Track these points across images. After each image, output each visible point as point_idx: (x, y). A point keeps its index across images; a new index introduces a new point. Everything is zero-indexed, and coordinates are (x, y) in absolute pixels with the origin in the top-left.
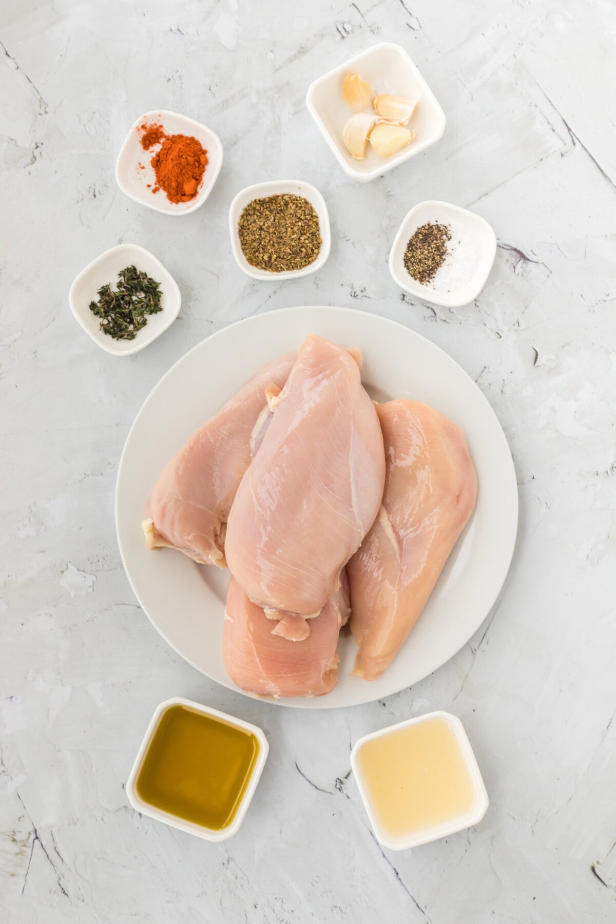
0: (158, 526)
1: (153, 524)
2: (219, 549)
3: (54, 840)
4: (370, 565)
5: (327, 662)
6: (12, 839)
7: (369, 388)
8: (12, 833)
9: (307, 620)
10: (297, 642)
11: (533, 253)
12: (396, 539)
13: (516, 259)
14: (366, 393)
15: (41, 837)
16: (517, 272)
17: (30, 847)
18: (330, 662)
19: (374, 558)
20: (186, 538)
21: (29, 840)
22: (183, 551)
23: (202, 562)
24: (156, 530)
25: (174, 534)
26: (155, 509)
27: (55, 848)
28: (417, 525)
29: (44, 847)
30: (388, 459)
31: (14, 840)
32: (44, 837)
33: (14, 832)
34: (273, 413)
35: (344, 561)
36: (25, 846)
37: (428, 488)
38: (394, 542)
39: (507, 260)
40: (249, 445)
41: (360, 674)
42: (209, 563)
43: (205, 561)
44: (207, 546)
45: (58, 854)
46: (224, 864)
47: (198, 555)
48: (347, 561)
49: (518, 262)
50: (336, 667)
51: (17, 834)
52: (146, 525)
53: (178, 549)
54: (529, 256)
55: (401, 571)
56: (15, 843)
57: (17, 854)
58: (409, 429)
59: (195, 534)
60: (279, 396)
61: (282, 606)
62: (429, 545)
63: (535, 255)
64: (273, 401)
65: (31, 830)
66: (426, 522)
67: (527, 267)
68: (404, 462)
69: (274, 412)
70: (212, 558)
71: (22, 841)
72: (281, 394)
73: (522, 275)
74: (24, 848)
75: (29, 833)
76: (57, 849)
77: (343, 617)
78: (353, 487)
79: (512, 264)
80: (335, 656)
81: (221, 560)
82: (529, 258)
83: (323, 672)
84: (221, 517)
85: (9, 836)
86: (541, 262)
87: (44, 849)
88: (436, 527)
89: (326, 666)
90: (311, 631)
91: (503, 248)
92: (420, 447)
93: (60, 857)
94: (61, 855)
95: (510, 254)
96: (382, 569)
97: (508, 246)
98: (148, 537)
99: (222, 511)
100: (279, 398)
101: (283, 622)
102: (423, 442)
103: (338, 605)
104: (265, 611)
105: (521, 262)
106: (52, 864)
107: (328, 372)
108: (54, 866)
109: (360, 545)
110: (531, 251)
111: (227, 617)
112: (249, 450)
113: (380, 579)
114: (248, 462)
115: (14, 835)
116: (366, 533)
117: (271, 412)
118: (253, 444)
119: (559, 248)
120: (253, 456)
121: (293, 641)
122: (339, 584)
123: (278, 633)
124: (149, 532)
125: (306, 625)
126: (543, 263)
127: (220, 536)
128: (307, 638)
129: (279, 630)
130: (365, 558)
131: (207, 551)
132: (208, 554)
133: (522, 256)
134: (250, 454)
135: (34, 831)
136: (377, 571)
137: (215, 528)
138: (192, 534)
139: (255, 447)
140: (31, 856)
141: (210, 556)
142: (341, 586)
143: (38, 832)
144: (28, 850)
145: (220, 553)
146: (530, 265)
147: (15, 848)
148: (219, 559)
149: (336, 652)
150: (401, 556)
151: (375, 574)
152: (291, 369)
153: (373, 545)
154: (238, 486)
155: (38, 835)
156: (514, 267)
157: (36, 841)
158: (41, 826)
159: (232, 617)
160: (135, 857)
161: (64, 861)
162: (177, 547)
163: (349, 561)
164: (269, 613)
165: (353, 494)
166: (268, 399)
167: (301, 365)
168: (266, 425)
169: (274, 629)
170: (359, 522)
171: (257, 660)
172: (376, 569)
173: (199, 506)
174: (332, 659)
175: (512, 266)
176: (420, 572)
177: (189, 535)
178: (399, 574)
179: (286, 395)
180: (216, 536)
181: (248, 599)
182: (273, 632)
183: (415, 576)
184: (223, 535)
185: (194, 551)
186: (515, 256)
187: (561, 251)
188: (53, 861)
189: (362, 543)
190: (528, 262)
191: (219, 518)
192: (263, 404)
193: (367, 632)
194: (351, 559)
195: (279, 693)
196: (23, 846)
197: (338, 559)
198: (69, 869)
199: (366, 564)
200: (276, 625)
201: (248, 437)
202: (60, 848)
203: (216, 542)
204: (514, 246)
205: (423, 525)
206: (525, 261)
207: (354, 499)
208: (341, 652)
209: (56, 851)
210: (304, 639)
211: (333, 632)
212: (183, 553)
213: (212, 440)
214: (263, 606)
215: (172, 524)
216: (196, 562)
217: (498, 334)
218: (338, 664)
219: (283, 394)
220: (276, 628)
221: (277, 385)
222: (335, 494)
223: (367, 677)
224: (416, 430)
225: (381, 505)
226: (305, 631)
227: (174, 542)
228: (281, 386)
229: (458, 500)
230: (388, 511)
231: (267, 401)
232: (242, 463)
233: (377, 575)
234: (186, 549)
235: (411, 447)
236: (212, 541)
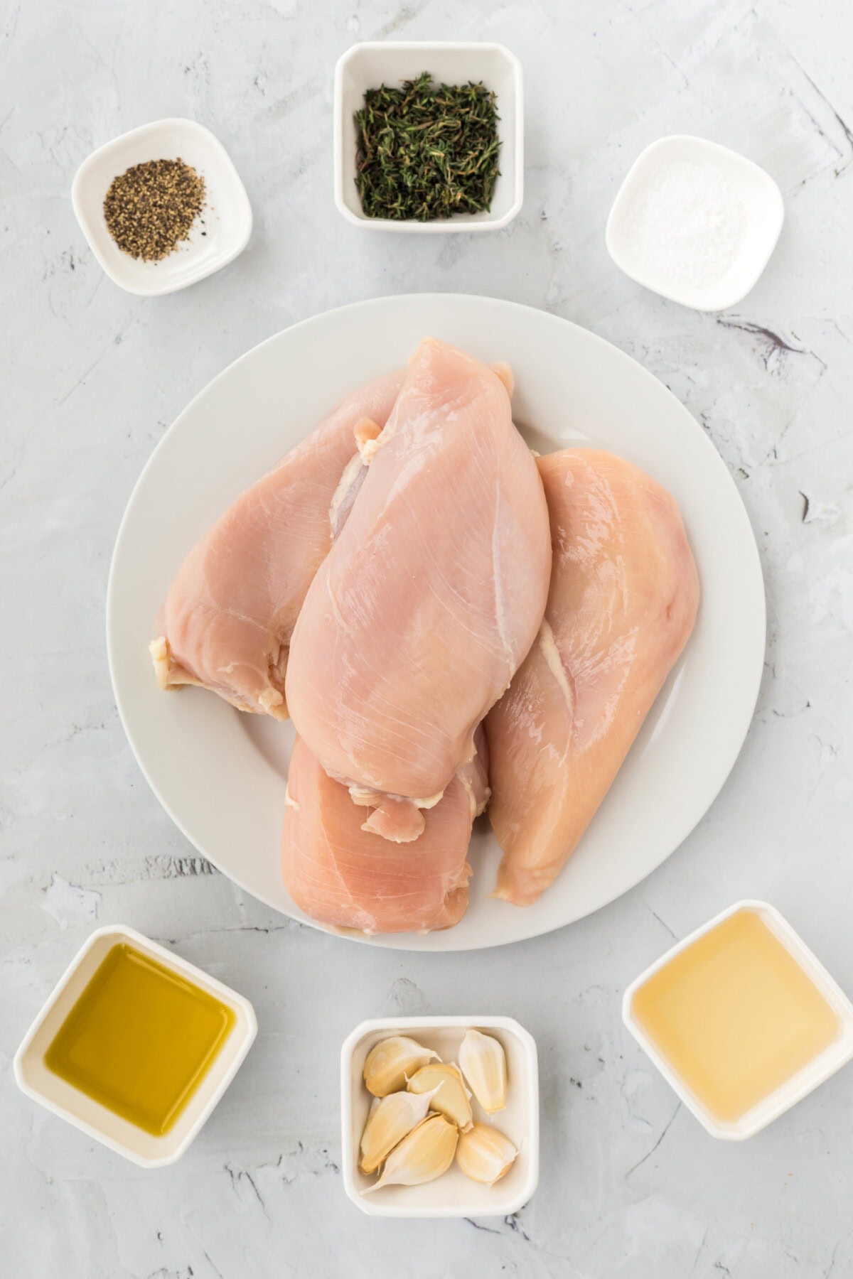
0: (176, 649)
1: (168, 646)
2: (275, 687)
4: (523, 718)
5: (452, 876)
7: (525, 429)
9: (421, 810)
10: (403, 844)
11: (796, 337)
12: (566, 675)
13: (769, 347)
14: (520, 435)
16: (770, 370)
18: (457, 876)
19: (530, 708)
20: (221, 669)
22: (217, 691)
23: (247, 710)
24: (174, 657)
25: (203, 663)
26: (172, 622)
30: (556, 546)
34: (368, 467)
35: (482, 711)
37: (620, 594)
38: (563, 682)
39: (754, 350)
40: (329, 519)
41: (504, 894)
42: (259, 711)
43: (252, 708)
44: (257, 684)
47: (241, 698)
48: (486, 712)
49: (771, 353)
50: (466, 884)
52: (156, 647)
53: (209, 688)
54: (790, 341)
55: (574, 727)
58: (590, 497)
59: (237, 664)
60: (377, 439)
61: (378, 785)
62: (621, 686)
63: (799, 339)
64: (367, 448)
66: (617, 648)
67: (786, 359)
68: (581, 551)
69: (370, 465)
70: (264, 703)
72: (381, 436)
73: (779, 374)
77: (478, 802)
78: (498, 589)
79: (762, 355)
80: (466, 866)
81: (279, 706)
82: (789, 345)
83: (445, 891)
84: (279, 636)
86: (808, 351)
88: (631, 658)
89: (451, 882)
90: (426, 826)
91: (746, 329)
92: (609, 526)
95: (758, 340)
96: (542, 725)
97: (754, 326)
98: (159, 668)
99: (281, 627)
100: (379, 442)
101: (380, 811)
102: (614, 518)
103: (471, 782)
104: (351, 791)
105: (777, 351)
107: (458, 401)
109: (509, 686)
110: (793, 333)
111: (289, 802)
112: (328, 528)
113: (539, 741)
114: (326, 547)
116: (519, 665)
117: (364, 466)
118: (334, 518)
119: (836, 326)
120: (334, 538)
121: (396, 842)
122: (472, 750)
123: (373, 829)
124: (161, 659)
125: (419, 818)
126: (811, 352)
127: (278, 667)
128: (420, 836)
129: (373, 824)
130: (516, 708)
131: (257, 691)
132: (258, 696)
133: (778, 342)
134: (330, 534)
136: (534, 729)
137: (270, 655)
139: (338, 522)
141: (261, 701)
142: (475, 753)
145: (277, 694)
146: (791, 356)
148: (276, 705)
149: (467, 859)
150: (574, 703)
151: (531, 734)
152: (397, 394)
153: (529, 685)
154: (309, 587)
156: (765, 361)
159: (297, 801)
162: (207, 684)
163: (490, 711)
164: (358, 795)
165: (498, 600)
166: (359, 444)
167: (414, 391)
168: (355, 487)
169: (365, 821)
170: (508, 648)
171: (337, 872)
172: (533, 725)
173: (243, 618)
174: (460, 871)
175: (762, 358)
176: (604, 730)
177: (226, 664)
178: (571, 732)
179: (388, 438)
180: (271, 667)
181: (323, 771)
182: (364, 827)
183: (596, 737)
184: (283, 664)
185: (235, 692)
186: (766, 343)
187: (840, 331)
189: (511, 683)
190: (787, 351)
191: (276, 638)
192: (349, 453)
193: (516, 827)
195: (373, 926)
197: (472, 709)
199: (516, 717)
200: (370, 814)
201: (327, 507)
203: (271, 676)
204: (764, 326)
205: (611, 654)
206: (783, 350)
207: (500, 610)
208: (474, 859)
210: (415, 838)
211: (463, 827)
212: (217, 695)
213: (267, 511)
214: (348, 784)
215: (199, 646)
216: (236, 709)
217: (743, 471)
218: (470, 879)
219: (385, 435)
220: (369, 820)
221: (375, 421)
222: (469, 602)
223: (517, 898)
224: (602, 498)
225: (543, 620)
226: (416, 826)
227: (202, 677)
228: (381, 423)
229: (668, 615)
230: (555, 631)
231: (357, 448)
232: (317, 549)
233: (535, 733)
234: (221, 687)
235: (593, 525)
236: (265, 676)
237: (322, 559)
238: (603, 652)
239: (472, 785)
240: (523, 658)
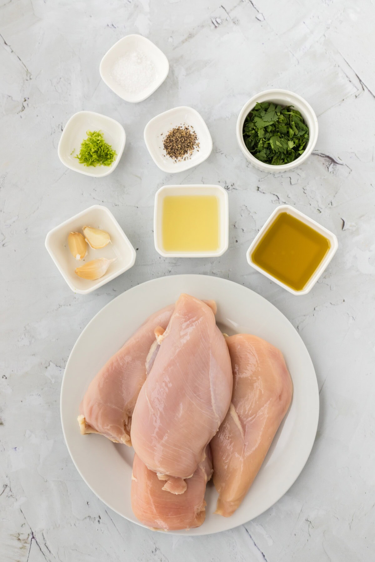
0: (87, 420)
1: (85, 418)
2: (127, 434)
3: (44, 539)
4: (225, 442)
5: (198, 507)
6: (17, 539)
7: (221, 325)
8: (18, 535)
9: (185, 480)
10: (179, 495)
11: (340, 159)
12: (241, 424)
13: (329, 163)
14: (219, 330)
15: (36, 537)
16: (330, 171)
17: (29, 543)
18: (200, 507)
19: (227, 437)
20: (105, 428)
21: (28, 539)
22: (105, 435)
23: (117, 442)
24: (87, 422)
25: (98, 425)
26: (86, 409)
27: (45, 544)
28: (254, 415)
29: (38, 543)
30: (234, 373)
31: (19, 539)
32: (38, 537)
33: (19, 534)
34: (160, 345)
35: (208, 441)
36: (26, 543)
37: (260, 391)
38: (240, 427)
39: (323, 164)
40: (145, 366)
41: (220, 513)
42: (121, 443)
43: (118, 441)
44: (120, 432)
45: (47, 548)
46: (153, 552)
47: (113, 437)
48: (210, 441)
49: (330, 165)
50: (204, 509)
51: (21, 535)
52: (80, 419)
53: (101, 434)
54: (337, 160)
55: (245, 445)
56: (20, 541)
57: (21, 548)
58: (248, 354)
59: (112, 425)
60: (163, 335)
61: (168, 473)
62: (262, 428)
63: (341, 160)
64: (159, 338)
65: (29, 533)
66: (260, 413)
67: (336, 167)
68: (246, 373)
69: (161, 344)
70: (123, 440)
71: (24, 540)
72: (164, 333)
73: (333, 173)
74: (25, 545)
75: (29, 535)
76: (46, 544)
77: (208, 475)
78: (212, 393)
79: (327, 166)
80: (204, 502)
81: (129, 441)
82: (337, 162)
83: (196, 513)
84: (128, 413)
85: (16, 536)
86: (345, 164)
87: (38, 545)
88: (267, 416)
89: (198, 509)
90: (188, 487)
91: (320, 156)
92: (255, 365)
93: (48, 549)
94: (49, 548)
95: (325, 160)
96: (233, 444)
97: (324, 154)
98: (82, 427)
99: (128, 409)
100: (164, 336)
101: (169, 482)
102: (257, 361)
103: (205, 468)
104: (157, 474)
105: (332, 164)
106: (44, 554)
107: (194, 319)
108: (44, 555)
109: (218, 430)
110: (339, 157)
111: (133, 478)
112: (145, 370)
113: (232, 449)
114: (145, 378)
115: (19, 536)
116: (222, 422)
117: (158, 345)
118: (147, 366)
119: (356, 155)
120: (148, 374)
121: (176, 494)
122: (205, 456)
123: (167, 489)
124: (82, 423)
125: (184, 483)
126: (346, 165)
127: (128, 425)
128: (185, 491)
129: (167, 487)
130: (222, 437)
131: (120, 435)
132: (120, 437)
133: (333, 161)
134: (146, 372)
135: (32, 533)
136: (229, 446)
137: (124, 421)
138: (110, 425)
139: (149, 367)
140: (30, 549)
141: (121, 439)
142: (206, 457)
143: (34, 534)
144: (28, 546)
145: (128, 436)
146: (338, 166)
147: (19, 545)
148: (128, 441)
149: (204, 499)
150: (244, 435)
151: (228, 448)
152: (170, 317)
153: (226, 429)
154: (138, 394)
155: (34, 536)
156: (328, 168)
157: (33, 540)
158: (36, 530)
159: (136, 478)
160: (96, 549)
161: (51, 552)
162: (100, 433)
163: (211, 441)
164: (160, 476)
165: (212, 398)
166: (157, 336)
167: (177, 315)
168: (155, 354)
169: (163, 486)
170: (217, 416)
171: (153, 507)
172: (229, 444)
173: (114, 407)
174: (202, 504)
175: (327, 167)
176: (257, 445)
177: (107, 426)
178: (243, 447)
179: (167, 334)
180: (125, 425)
181: (146, 467)
182: (163, 489)
183: (254, 449)
184: (129, 424)
185: (111, 435)
186: (328, 161)
187: (357, 157)
188: (44, 553)
189: (219, 429)
190: (336, 164)
191: (127, 414)
192: (153, 339)
193: (224, 485)
194: (212, 439)
195: (168, 528)
196: (25, 543)
197: (204, 440)
198: (54, 557)
199: (222, 441)
200: (165, 483)
201: (144, 361)
202: (48, 544)
203: (125, 429)
204: (327, 154)
205: (257, 416)
206: (335, 164)
207: (213, 401)
208: (207, 500)
209: (46, 546)
210: (183, 492)
211: (201, 486)
212: (105, 437)
213: (121, 364)
214: (156, 472)
215: (97, 419)
216: (113, 442)
217: (319, 210)
218: (205, 507)
219: (166, 333)
220: (165, 486)
221: (162, 327)
222: (201, 399)
223: (224, 514)
224: (252, 354)
225: (231, 403)
226: (183, 487)
227: (98, 430)
228: (164, 328)
229: (280, 399)
230: (236, 407)
231: (156, 338)
232: (141, 379)
233: (230, 448)
234: (106, 434)
235: (249, 365)
236: (123, 429)
237: (143, 382)
238: (255, 415)
239: (205, 470)
240: (223, 419)
